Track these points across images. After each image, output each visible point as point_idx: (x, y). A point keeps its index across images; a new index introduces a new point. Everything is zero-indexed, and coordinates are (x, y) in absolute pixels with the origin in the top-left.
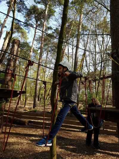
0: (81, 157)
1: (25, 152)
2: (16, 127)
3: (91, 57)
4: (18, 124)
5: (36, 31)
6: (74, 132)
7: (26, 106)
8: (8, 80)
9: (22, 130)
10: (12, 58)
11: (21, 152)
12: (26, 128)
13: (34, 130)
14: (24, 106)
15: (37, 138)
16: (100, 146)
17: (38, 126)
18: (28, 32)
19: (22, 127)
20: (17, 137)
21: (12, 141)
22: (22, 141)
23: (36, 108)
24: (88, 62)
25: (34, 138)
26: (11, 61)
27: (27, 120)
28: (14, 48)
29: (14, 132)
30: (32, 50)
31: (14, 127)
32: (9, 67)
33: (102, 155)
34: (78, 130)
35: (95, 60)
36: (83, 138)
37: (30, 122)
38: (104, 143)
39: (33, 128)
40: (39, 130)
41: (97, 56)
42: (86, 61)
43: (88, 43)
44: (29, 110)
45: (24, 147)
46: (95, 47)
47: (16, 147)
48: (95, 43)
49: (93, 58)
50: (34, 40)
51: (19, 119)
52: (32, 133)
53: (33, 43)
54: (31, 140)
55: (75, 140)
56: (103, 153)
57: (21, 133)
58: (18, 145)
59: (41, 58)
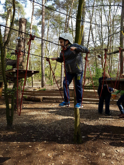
0: (96, 121)
1: (48, 121)
2: (33, 104)
3: (97, 30)
4: (33, 101)
5: (34, 5)
6: (86, 104)
7: (34, 86)
8: (21, 61)
9: (39, 106)
10: (21, 39)
11: (44, 121)
12: (41, 104)
13: (50, 104)
14: (31, 86)
15: (54, 110)
16: (111, 113)
17: (52, 102)
18: (25, 6)
19: (38, 103)
20: (37, 111)
21: (34, 114)
22: (43, 113)
23: (44, 87)
24: (94, 36)
25: (52, 110)
26: (21, 42)
27: (41, 97)
28: (22, 28)
29: (33, 107)
30: (31, 27)
31: (31, 104)
32: (20, 48)
33: (113, 119)
34: (89, 102)
35: (101, 33)
36: (94, 108)
37: (44, 98)
38: (114, 111)
39: (48, 103)
40: (54, 104)
41: (104, 28)
42: (92, 35)
43: (93, 14)
44: (38, 90)
45: (46, 118)
46: (101, 18)
47: (39, 118)
48: (100, 14)
49: (99, 30)
50: (32, 15)
51: (34, 97)
52: (49, 107)
53: (32, 19)
54: (50, 112)
55: (88, 110)
56: (114, 118)
57: (39, 107)
58: (40, 116)
59: (43, 35)
